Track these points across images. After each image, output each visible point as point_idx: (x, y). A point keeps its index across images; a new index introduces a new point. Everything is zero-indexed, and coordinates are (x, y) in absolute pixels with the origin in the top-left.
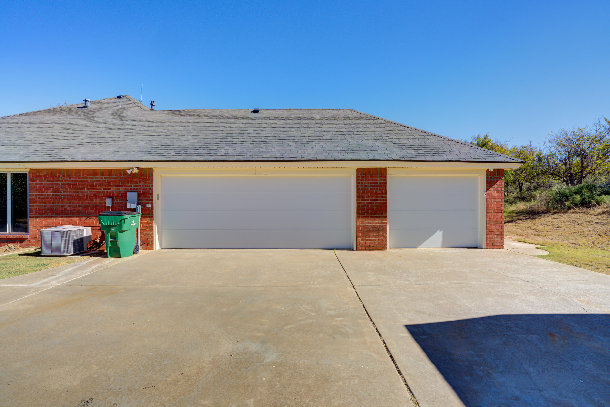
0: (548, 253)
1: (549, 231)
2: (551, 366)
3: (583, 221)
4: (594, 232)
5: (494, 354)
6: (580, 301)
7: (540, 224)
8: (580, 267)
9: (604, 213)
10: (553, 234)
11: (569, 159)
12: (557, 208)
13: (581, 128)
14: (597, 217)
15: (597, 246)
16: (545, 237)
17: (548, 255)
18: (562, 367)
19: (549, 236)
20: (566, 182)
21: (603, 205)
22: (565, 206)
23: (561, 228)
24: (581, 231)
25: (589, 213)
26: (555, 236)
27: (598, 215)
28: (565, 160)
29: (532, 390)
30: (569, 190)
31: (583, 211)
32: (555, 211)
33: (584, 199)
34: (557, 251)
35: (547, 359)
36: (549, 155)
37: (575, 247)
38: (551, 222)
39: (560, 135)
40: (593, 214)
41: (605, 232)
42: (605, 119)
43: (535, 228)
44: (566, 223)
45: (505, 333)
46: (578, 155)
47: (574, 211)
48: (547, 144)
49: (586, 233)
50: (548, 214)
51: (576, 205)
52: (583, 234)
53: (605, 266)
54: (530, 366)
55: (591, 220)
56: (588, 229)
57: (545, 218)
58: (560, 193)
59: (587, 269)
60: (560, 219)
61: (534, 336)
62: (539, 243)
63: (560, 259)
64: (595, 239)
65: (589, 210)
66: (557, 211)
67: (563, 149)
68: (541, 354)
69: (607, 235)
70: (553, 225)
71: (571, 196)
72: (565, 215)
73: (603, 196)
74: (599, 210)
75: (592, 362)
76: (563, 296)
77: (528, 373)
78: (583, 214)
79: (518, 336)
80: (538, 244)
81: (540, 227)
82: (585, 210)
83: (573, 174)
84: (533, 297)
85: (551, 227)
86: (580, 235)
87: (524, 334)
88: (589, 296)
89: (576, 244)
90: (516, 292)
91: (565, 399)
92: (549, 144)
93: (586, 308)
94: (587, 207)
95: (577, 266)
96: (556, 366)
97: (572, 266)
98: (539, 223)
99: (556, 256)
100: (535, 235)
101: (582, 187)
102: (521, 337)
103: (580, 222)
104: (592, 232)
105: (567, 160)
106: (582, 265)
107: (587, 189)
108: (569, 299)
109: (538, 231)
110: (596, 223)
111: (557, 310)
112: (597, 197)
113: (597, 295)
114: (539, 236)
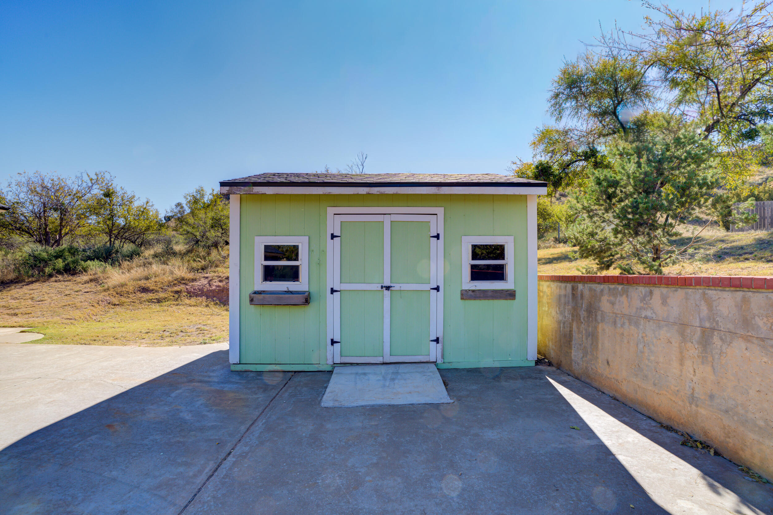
0: (42, 336)
1: (29, 306)
2: (131, 457)
3: (71, 291)
4: (86, 303)
5: (58, 486)
6: (113, 380)
7: (11, 299)
8: (90, 344)
9: (91, 280)
10: (36, 310)
11: (44, 213)
12: (33, 276)
13: (61, 178)
14: (85, 285)
15: (92, 319)
16: (27, 316)
17: (43, 338)
18: (139, 452)
19: (31, 313)
20: (40, 242)
21: (90, 272)
22: (44, 273)
23: (45, 302)
24: (72, 303)
25: (75, 281)
26: (40, 313)
27: (85, 283)
28: (40, 214)
29: (129, 492)
30: (47, 252)
31: (68, 279)
32: (30, 279)
33: (68, 264)
34: (53, 332)
35: (122, 453)
36: (16, 202)
37: (71, 323)
38: (28, 295)
39: (35, 179)
40: (80, 282)
41: (97, 302)
42: (88, 175)
43: (5, 305)
44: (49, 295)
45: (54, 453)
46: (56, 210)
47: (57, 279)
48: (14, 187)
49: (79, 304)
50: (21, 284)
51: (59, 272)
52: (75, 307)
53: (112, 338)
54: (111, 471)
55: (79, 289)
56: (79, 300)
57: (18, 290)
58: (35, 257)
59: (98, 345)
60: (40, 290)
61: (93, 437)
62: (21, 324)
63: (62, 339)
64: (90, 311)
65: (74, 278)
66: (34, 280)
67: (37, 198)
68: (113, 452)
69: (99, 305)
70: (32, 299)
71: (51, 260)
72: (47, 284)
73: (89, 262)
74: (85, 278)
75: (158, 432)
76: (94, 381)
77: (114, 480)
78: (69, 283)
79: (74, 447)
80: (20, 326)
81: (13, 303)
82: (70, 277)
83: (48, 232)
84: (61, 394)
85: (30, 302)
86: (73, 309)
87: (80, 442)
88: (118, 372)
89: (71, 319)
90: (32, 396)
91: (161, 478)
92: (16, 187)
93: (122, 385)
94: (73, 275)
95: (85, 344)
96: (134, 454)
97: (79, 346)
98: (9, 298)
99: (55, 337)
100: (8, 314)
101: (64, 249)
102: (79, 446)
103: (67, 292)
104: (84, 303)
105: (42, 213)
106: (92, 342)
107: (70, 252)
108: (102, 382)
109: (12, 308)
110: (85, 292)
111: (98, 398)
112: (83, 262)
113: (123, 369)
114: (16, 315)
